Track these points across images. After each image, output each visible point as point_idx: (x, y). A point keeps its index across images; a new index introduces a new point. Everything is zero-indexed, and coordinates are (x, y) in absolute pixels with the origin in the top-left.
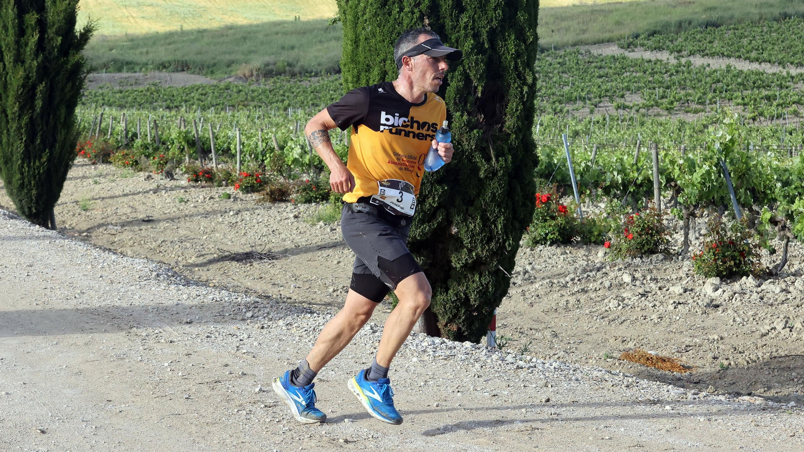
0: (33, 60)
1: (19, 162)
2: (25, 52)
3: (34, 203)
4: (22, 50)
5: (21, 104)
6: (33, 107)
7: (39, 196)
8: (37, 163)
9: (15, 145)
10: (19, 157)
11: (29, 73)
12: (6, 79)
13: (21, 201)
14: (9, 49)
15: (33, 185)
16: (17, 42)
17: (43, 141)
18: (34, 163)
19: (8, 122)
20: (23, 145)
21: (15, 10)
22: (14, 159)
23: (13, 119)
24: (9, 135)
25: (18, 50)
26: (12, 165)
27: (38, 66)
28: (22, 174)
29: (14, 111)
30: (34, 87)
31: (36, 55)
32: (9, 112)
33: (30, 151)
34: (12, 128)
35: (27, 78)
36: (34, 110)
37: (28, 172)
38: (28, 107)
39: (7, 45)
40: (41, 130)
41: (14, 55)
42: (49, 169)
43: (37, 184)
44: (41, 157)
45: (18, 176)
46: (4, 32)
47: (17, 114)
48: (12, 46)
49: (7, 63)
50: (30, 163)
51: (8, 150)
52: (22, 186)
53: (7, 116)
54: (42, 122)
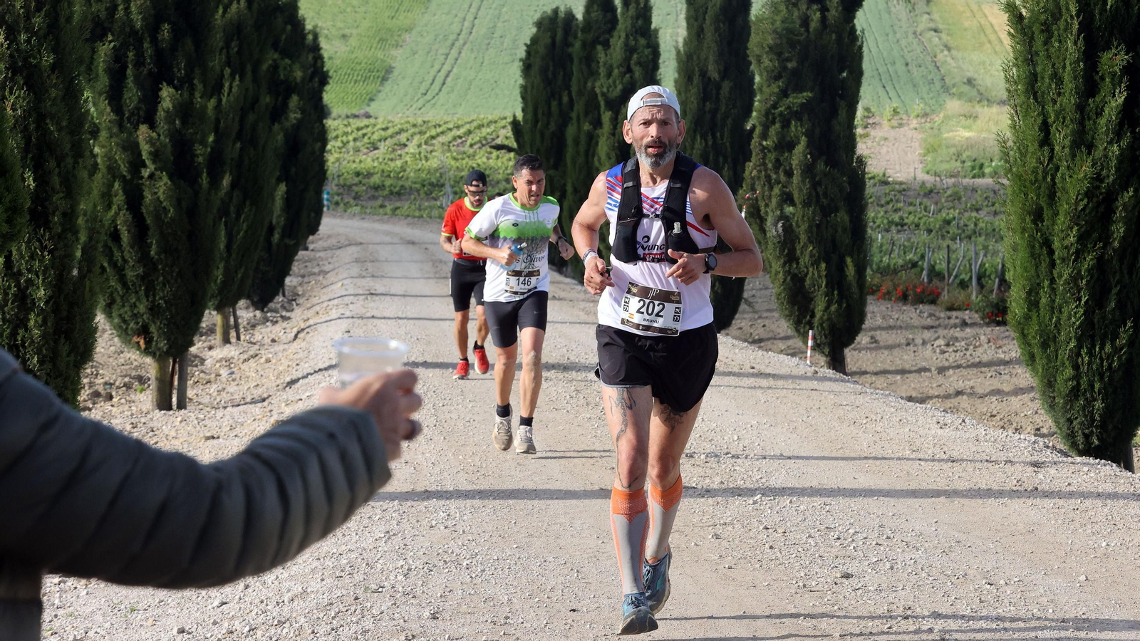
0: (1111, 143)
1: (1072, 345)
2: (1095, 130)
3: (1096, 427)
4: (1089, 124)
5: (1083, 230)
6: (1106, 238)
7: (1108, 413)
8: (1108, 348)
9: (1065, 309)
10: (1072, 335)
11: (1102, 169)
12: (1053, 179)
13: (1070, 421)
14: (1064, 118)
15: (1096, 390)
16: (1081, 108)
17: (1121, 305)
18: (1102, 348)
19: (1053, 264)
20: (1082, 311)
21: (1081, 43)
22: (1063, 337)
23: (1063, 260)
24: (1053, 290)
25: (1081, 123)
26: (1057, 351)
27: (1121, 155)
28: (1076, 367)
29: (1066, 243)
30: (1110, 198)
31: (1119, 135)
32: (1056, 245)
33: (1093, 324)
34: (1060, 276)
35: (1098, 178)
36: (1107, 244)
37: (1090, 363)
38: (1095, 235)
39: (1058, 114)
40: (1118, 283)
41: (1073, 133)
42: (1129, 360)
43: (1105, 388)
44: (1115, 336)
45: (1069, 372)
46: (1054, 86)
47: (1073, 250)
48: (1071, 113)
49: (1057, 148)
50: (1094, 346)
51: (1051, 319)
52: (1075, 393)
53: (1051, 252)
54: (1121, 267)
